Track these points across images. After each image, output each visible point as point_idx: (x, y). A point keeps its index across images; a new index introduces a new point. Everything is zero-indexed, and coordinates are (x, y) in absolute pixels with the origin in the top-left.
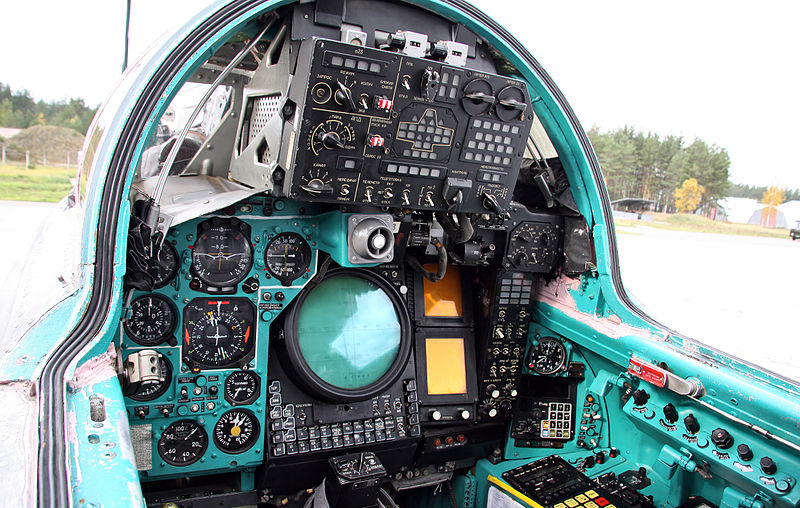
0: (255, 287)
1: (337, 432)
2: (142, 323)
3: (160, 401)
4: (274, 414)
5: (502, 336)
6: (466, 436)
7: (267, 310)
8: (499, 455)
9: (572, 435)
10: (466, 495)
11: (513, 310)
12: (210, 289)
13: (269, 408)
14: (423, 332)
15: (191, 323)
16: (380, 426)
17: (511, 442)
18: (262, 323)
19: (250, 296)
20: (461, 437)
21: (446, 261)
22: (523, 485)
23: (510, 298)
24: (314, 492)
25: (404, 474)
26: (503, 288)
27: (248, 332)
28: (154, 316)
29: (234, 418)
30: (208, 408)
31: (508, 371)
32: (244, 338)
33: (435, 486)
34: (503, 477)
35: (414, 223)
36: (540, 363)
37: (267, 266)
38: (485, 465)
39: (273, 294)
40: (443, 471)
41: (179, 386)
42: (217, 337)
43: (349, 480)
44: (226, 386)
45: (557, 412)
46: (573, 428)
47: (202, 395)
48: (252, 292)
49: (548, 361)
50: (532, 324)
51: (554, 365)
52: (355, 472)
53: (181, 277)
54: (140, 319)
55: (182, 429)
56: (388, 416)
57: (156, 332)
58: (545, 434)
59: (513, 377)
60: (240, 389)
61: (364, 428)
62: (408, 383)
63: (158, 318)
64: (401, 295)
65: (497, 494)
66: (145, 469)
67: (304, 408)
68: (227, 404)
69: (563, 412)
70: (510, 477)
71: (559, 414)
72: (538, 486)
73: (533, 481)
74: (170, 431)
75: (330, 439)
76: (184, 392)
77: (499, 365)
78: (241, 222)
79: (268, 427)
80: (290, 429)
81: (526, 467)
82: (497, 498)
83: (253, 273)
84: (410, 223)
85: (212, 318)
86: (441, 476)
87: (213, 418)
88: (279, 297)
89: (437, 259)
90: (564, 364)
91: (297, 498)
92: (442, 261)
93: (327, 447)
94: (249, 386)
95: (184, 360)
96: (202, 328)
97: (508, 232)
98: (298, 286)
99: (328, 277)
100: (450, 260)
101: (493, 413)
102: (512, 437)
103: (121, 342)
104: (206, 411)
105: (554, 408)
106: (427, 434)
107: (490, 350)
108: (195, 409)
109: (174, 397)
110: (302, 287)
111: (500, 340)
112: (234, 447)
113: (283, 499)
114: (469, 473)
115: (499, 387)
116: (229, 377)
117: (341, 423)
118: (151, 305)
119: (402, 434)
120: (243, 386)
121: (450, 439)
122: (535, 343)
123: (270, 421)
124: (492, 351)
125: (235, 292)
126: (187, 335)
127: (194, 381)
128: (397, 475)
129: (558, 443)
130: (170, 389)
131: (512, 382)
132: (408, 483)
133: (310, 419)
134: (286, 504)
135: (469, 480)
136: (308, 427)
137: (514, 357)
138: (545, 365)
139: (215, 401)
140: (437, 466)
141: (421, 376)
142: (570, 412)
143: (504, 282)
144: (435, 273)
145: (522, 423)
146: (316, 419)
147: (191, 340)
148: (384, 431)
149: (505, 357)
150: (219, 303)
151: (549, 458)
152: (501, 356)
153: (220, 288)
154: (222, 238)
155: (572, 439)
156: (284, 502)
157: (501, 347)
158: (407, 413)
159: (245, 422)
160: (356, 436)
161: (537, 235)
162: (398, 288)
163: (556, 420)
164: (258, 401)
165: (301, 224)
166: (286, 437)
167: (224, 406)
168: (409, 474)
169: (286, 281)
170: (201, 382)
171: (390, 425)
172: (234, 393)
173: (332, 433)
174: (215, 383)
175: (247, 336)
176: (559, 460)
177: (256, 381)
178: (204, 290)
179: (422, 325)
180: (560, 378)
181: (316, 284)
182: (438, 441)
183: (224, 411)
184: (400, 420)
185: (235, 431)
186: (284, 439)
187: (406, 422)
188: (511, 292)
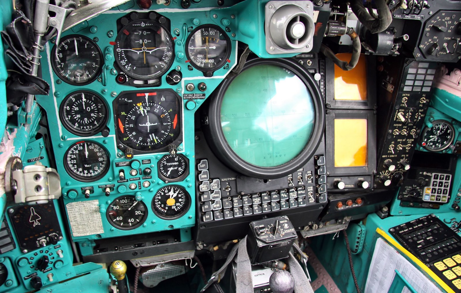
0: (177, 79)
1: (257, 201)
2: (79, 116)
3: (102, 182)
4: (203, 188)
5: (403, 120)
6: (362, 199)
7: (191, 100)
8: (386, 212)
9: (449, 199)
10: (357, 240)
11: (414, 97)
12: (136, 82)
13: (198, 182)
14: (333, 113)
15: (123, 113)
16: (293, 195)
17: (397, 202)
18: (187, 111)
19: (174, 88)
20: (359, 200)
21: (359, 50)
22: (407, 241)
23: (413, 86)
24: (238, 242)
25: (311, 227)
26: (408, 77)
27: (176, 120)
28: (89, 109)
29: (169, 191)
30: (144, 186)
31: (404, 149)
32: (172, 125)
33: (334, 234)
34: (389, 231)
35: (332, 14)
36: (431, 142)
37: (189, 58)
38: (375, 219)
39: (196, 84)
40: (341, 223)
41: (117, 170)
42: (148, 124)
43: (265, 242)
44: (159, 167)
45: (438, 180)
46: (450, 194)
47: (138, 176)
48: (176, 84)
49: (438, 140)
50: (429, 108)
51: (442, 144)
52: (271, 235)
53: (106, 73)
54: (76, 113)
55: (125, 201)
56: (301, 187)
57: (92, 123)
58: (426, 198)
59: (407, 153)
60: (172, 169)
61: (280, 197)
62: (318, 159)
63: (92, 111)
64: (315, 81)
65: (384, 246)
66: (99, 233)
67: (229, 182)
68: (161, 182)
69: (444, 181)
70: (396, 232)
71: (440, 183)
72: (420, 244)
73: (415, 239)
74: (115, 203)
75: (251, 206)
76: (122, 174)
77: (396, 144)
78: (159, 15)
79: (198, 198)
80: (217, 200)
81: (408, 224)
82: (383, 248)
83: (175, 66)
84: (328, 13)
85: (142, 109)
86: (339, 226)
87: (150, 194)
88: (201, 87)
89: (350, 49)
90: (452, 144)
91: (225, 247)
92: (356, 51)
93: (248, 214)
94: (180, 165)
95: (119, 147)
96: (133, 118)
97: (423, 22)
98: (220, 76)
99: (247, 67)
100: (363, 50)
101: (388, 183)
102: (398, 199)
103: (61, 134)
104: (143, 188)
105: (436, 177)
106: (332, 199)
107: (390, 131)
108: (133, 187)
109: (114, 178)
110: (224, 77)
111: (400, 122)
112: (172, 213)
113: (214, 246)
114: (361, 223)
115: (395, 162)
116: (162, 159)
117: (261, 193)
118: (84, 100)
119: (312, 200)
120: (175, 166)
121: (350, 202)
122: (430, 125)
123: (199, 194)
124: (393, 132)
125: (160, 84)
126: (120, 124)
127: (130, 165)
128: (305, 228)
129: (436, 205)
130: (109, 173)
131: (406, 157)
132: (313, 232)
133: (234, 190)
134: (217, 250)
135: (360, 229)
136: (232, 197)
137: (410, 136)
138: (434, 143)
139: (150, 180)
140: (336, 220)
141: (329, 152)
142: (450, 181)
143: (411, 71)
144: (348, 62)
145: (408, 188)
146: (239, 191)
147: (124, 129)
148: (297, 199)
149: (403, 137)
150: (147, 95)
151: (427, 217)
152: (400, 136)
153: (146, 82)
154: (145, 33)
155: (448, 202)
156: (216, 248)
157: (400, 129)
158: (317, 183)
159: (178, 194)
160: (273, 205)
161: (452, 24)
162: (313, 75)
163: (437, 187)
164: (188, 178)
165: (220, 16)
166: (214, 206)
167: (158, 184)
168: (315, 226)
169: (207, 72)
170: (135, 165)
171: (301, 194)
172: (167, 171)
173: (252, 202)
174: (148, 166)
175: (175, 123)
176: (436, 220)
177: (185, 162)
178: (131, 84)
179: (332, 107)
180: (446, 154)
181: (237, 74)
182: (340, 204)
183: (158, 187)
184: (311, 189)
185: (171, 202)
186: (212, 208)
187: (316, 191)
188: (415, 80)
